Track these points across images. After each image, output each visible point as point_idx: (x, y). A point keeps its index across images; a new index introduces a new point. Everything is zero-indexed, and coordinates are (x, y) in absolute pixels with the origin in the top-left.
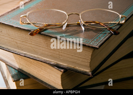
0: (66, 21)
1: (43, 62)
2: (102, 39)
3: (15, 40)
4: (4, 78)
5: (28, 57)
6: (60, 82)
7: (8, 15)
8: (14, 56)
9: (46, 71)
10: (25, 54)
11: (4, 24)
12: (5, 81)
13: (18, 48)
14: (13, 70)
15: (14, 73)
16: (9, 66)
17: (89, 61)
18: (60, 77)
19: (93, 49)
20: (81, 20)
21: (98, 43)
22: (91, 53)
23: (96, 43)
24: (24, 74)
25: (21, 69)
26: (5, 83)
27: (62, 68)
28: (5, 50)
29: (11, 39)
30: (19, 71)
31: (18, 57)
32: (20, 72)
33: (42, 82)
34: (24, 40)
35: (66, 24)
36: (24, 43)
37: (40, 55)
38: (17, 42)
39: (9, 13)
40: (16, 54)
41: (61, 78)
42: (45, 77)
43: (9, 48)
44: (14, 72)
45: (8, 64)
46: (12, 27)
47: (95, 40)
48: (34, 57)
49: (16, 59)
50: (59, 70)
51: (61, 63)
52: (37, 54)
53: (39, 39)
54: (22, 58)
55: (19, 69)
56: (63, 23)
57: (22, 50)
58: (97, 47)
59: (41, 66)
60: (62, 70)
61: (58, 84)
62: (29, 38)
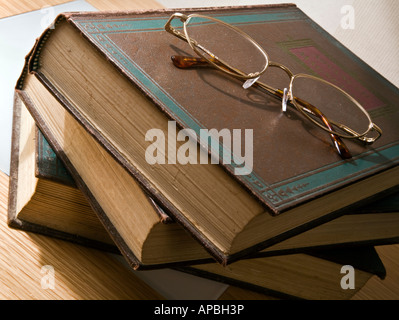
0: (257, 73)
1: (130, 173)
2: (293, 196)
3: (90, 88)
4: (14, 150)
5: (100, 143)
6: (143, 237)
7: (104, 20)
8: (66, 118)
9: (123, 194)
10: (96, 131)
11: (87, 38)
12: (12, 159)
13: (89, 108)
14: (48, 147)
15: (45, 157)
16: (43, 134)
17: (238, 230)
18: (151, 227)
19: (262, 210)
20: (288, 88)
21: (280, 201)
22: (253, 216)
23: (277, 200)
24: (67, 171)
25: (65, 156)
26: (11, 164)
27: (167, 211)
28: (56, 97)
29: (82, 80)
30: (58, 158)
31: (75, 127)
32: (62, 162)
33: (101, 212)
34: (112, 99)
35: (256, 80)
36: (108, 106)
37: (131, 154)
38: (95, 94)
39: (109, 19)
40: (76, 119)
41: (151, 230)
42: (114, 207)
43: (68, 97)
44: (48, 155)
45: (43, 127)
46: (102, 55)
47: (277, 190)
48: (115, 150)
49: (66, 127)
50: (157, 212)
51: (169, 198)
52: (123, 147)
53: (148, 117)
54: (81, 133)
55: (62, 152)
56: (251, 75)
57: (96, 119)
58: (276, 210)
59: (120, 177)
60: (165, 216)
61: (136, 238)
62: (126, 101)
